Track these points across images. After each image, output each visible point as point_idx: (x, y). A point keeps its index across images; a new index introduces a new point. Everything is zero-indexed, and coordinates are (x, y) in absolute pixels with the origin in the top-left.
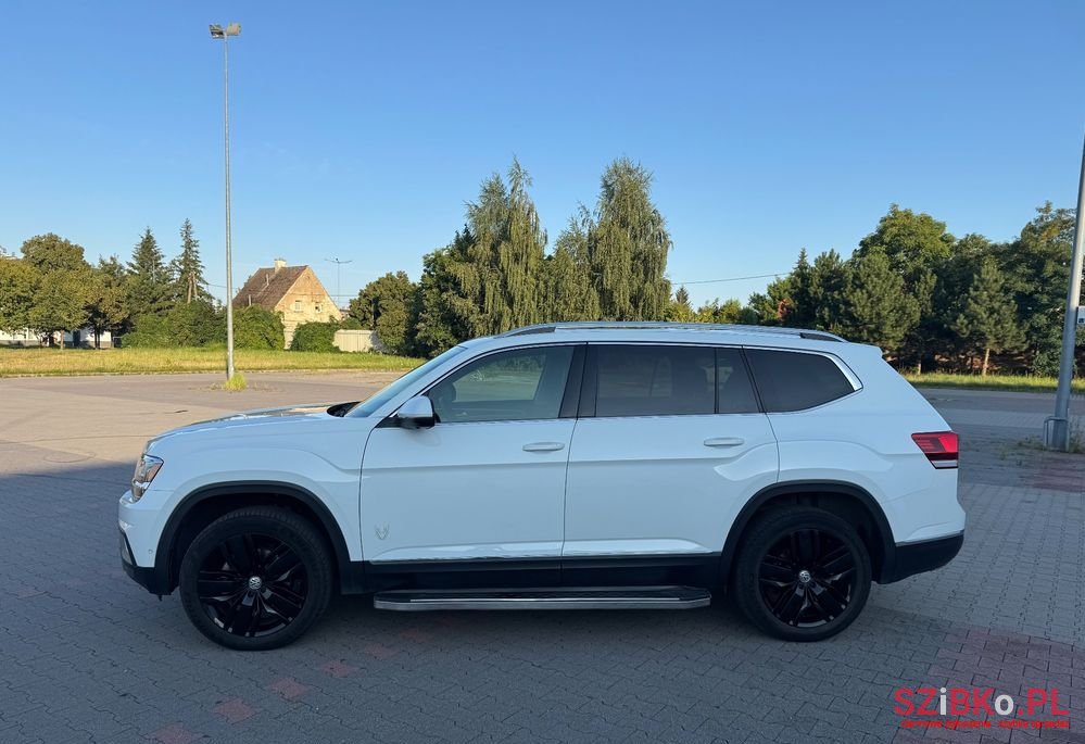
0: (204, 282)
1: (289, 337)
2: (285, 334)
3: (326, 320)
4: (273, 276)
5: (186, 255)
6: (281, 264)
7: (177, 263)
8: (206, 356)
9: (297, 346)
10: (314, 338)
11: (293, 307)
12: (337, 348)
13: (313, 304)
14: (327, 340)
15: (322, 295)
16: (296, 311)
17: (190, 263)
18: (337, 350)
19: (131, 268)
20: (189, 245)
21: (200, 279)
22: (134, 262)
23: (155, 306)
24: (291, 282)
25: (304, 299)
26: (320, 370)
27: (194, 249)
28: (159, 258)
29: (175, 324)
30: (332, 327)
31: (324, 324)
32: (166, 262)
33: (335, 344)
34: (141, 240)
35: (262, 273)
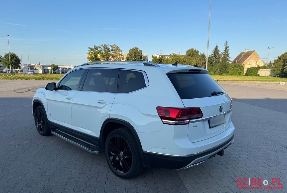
0: (229, 57)
1: (245, 72)
2: (244, 71)
3: (257, 66)
4: (244, 54)
5: (225, 50)
6: (247, 51)
7: (223, 53)
8: (222, 77)
9: (246, 75)
10: (253, 72)
11: (248, 63)
12: (259, 75)
13: (255, 62)
14: (256, 72)
15: (258, 59)
16: (249, 64)
17: (226, 53)
18: (258, 75)
19: (212, 55)
20: (227, 48)
21: (228, 57)
22: (213, 53)
23: (212, 64)
24: (249, 56)
25: (252, 60)
26: (245, 81)
27: (228, 49)
28: (219, 52)
29: (216, 69)
30: (258, 68)
31: (256, 68)
32: (220, 53)
34: (215, 48)
35: (241, 53)
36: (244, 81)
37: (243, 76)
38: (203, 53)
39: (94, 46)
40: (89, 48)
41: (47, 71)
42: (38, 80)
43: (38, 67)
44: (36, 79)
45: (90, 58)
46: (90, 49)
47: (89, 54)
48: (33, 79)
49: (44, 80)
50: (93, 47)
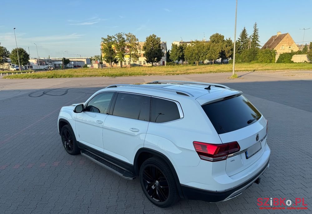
0: (259, 41)
2: (276, 57)
3: (290, 52)
4: (276, 38)
5: (254, 34)
6: (280, 33)
7: (251, 37)
8: (251, 66)
9: (278, 62)
10: (286, 58)
12: (293, 61)
13: (289, 47)
14: (289, 59)
15: (292, 43)
16: (281, 49)
17: (255, 36)
18: (292, 62)
19: (239, 40)
20: (256, 30)
21: (258, 41)
22: (240, 38)
23: (239, 51)
24: (281, 39)
25: (285, 45)
27: (257, 31)
28: (247, 36)
29: (244, 56)
30: (292, 54)
31: (289, 53)
32: (248, 37)
33: (292, 60)
34: (242, 31)
35: (273, 37)
36: (276, 70)
37: (275, 63)
38: (229, 38)
39: (108, 36)
40: (102, 38)
41: (58, 66)
42: (51, 78)
43: (48, 62)
44: (49, 77)
45: (103, 50)
46: (103, 40)
47: (102, 45)
48: (45, 77)
49: (56, 78)
50: (106, 37)
